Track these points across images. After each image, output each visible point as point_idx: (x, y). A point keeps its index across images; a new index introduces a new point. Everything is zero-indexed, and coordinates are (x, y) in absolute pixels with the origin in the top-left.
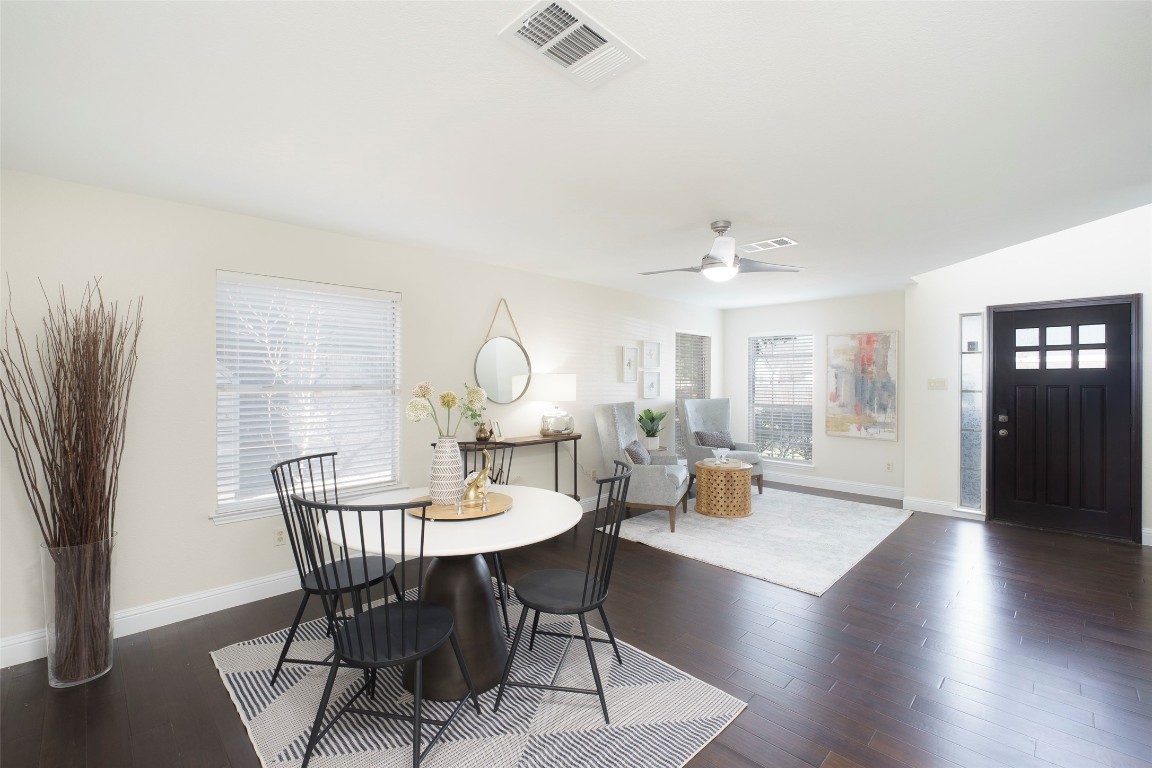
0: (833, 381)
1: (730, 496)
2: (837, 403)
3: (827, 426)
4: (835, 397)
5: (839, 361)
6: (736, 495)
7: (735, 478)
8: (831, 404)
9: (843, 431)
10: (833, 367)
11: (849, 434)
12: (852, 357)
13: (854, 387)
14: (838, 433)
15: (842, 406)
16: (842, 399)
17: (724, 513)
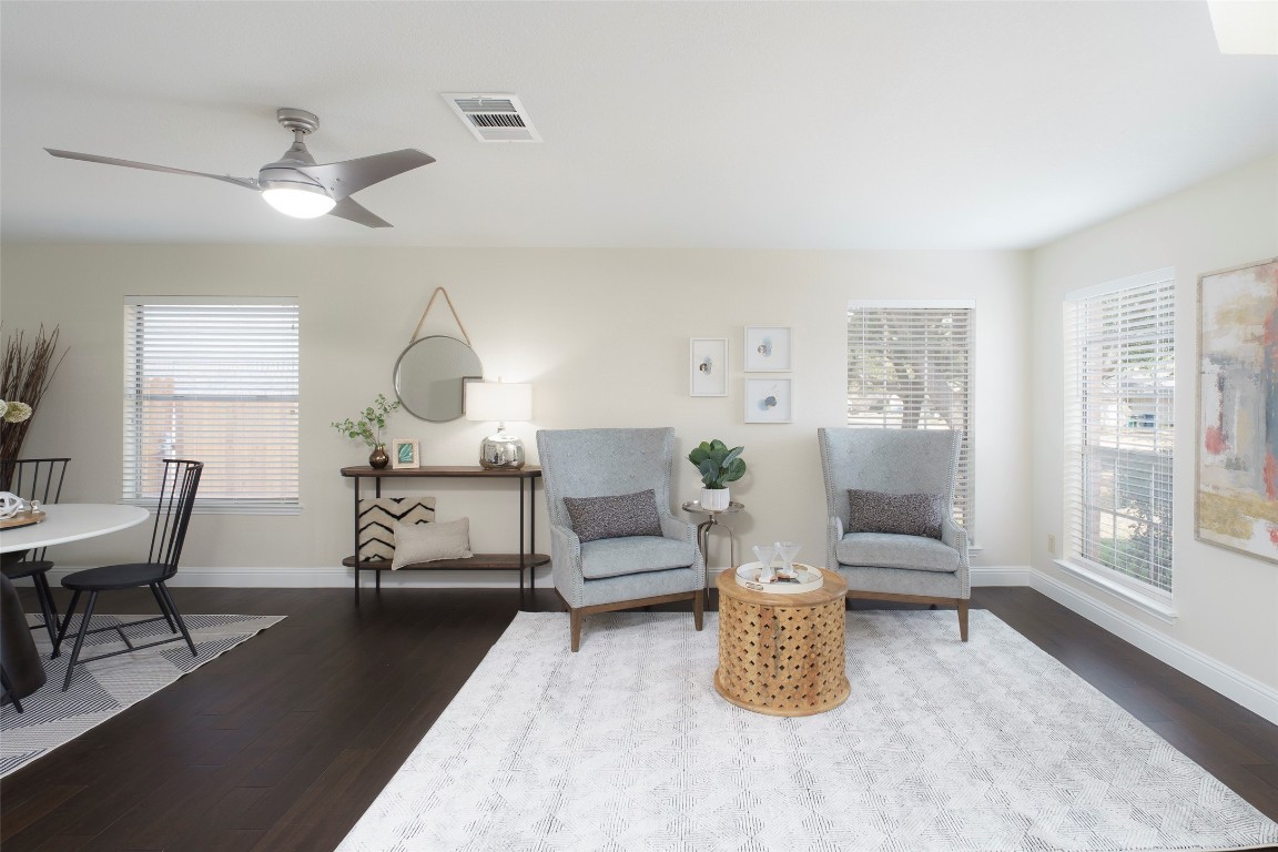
0: (1212, 396)
1: (771, 662)
2: (1222, 457)
3: (1198, 517)
4: (1217, 441)
5: (1228, 341)
6: (785, 662)
7: (783, 620)
8: (1208, 458)
9: (1235, 534)
10: (1214, 360)
11: (1250, 546)
12: (1260, 330)
13: (1262, 413)
14: (1223, 539)
15: (1234, 465)
16: (1234, 448)
17: (757, 700)
